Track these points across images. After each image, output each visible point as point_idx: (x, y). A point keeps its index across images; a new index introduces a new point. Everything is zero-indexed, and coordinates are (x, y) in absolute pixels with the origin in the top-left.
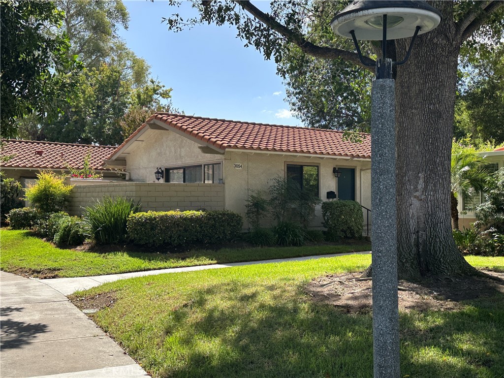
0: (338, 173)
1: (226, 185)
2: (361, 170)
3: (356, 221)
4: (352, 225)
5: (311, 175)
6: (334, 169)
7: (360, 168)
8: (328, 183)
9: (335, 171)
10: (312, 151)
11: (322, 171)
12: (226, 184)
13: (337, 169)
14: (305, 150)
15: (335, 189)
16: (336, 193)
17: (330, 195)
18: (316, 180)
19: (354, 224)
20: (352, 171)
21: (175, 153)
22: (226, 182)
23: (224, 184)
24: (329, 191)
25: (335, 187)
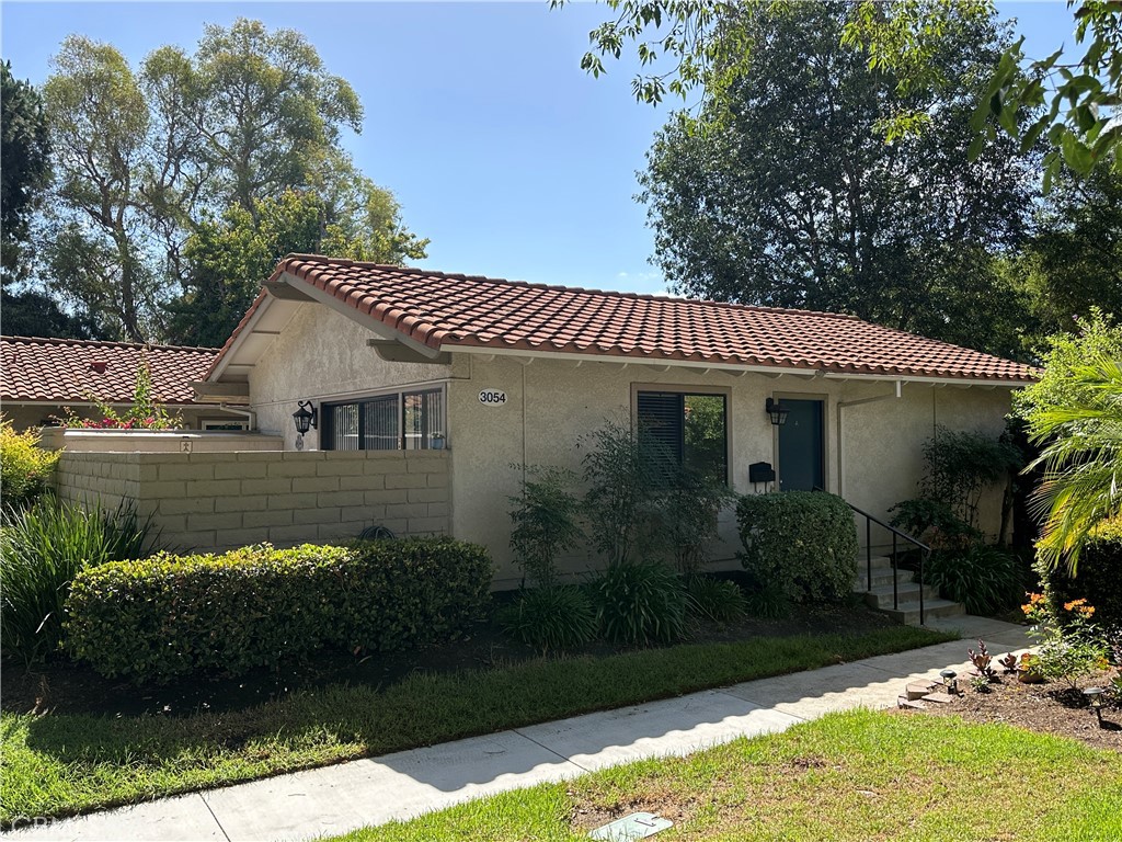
0: (779, 412)
1: (457, 456)
2: (840, 404)
3: (839, 555)
4: (827, 568)
5: (707, 417)
6: (769, 402)
7: (837, 399)
8: (753, 441)
9: (770, 407)
10: (707, 353)
11: (737, 409)
12: (454, 449)
13: (776, 403)
14: (689, 349)
15: (771, 455)
16: (775, 467)
17: (759, 472)
18: (720, 429)
19: (832, 563)
20: (818, 407)
21: (341, 362)
22: (456, 443)
23: (448, 448)
24: (755, 461)
25: (771, 450)
